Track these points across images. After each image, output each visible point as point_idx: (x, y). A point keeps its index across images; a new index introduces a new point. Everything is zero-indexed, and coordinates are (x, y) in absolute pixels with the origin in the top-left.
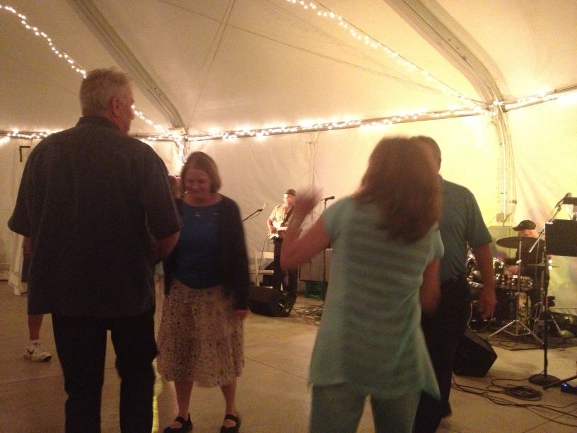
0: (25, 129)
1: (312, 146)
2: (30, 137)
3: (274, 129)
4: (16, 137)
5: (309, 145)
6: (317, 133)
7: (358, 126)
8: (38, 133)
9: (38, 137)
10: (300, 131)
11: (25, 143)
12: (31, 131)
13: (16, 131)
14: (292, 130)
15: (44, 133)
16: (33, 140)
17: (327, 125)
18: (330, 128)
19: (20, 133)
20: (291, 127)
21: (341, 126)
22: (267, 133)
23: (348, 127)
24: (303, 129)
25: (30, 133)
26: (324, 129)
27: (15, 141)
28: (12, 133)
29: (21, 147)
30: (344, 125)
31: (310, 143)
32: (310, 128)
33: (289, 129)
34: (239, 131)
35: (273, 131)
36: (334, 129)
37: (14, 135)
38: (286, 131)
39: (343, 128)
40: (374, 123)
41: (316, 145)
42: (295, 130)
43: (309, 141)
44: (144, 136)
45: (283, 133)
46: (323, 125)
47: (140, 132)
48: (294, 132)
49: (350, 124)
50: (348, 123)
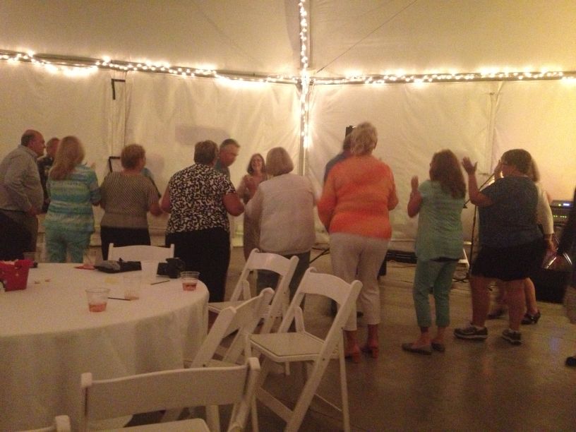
0: (117, 58)
1: (494, 97)
2: (125, 68)
3: (439, 75)
4: (108, 67)
5: (489, 96)
6: (500, 83)
7: (559, 78)
8: (135, 64)
9: (135, 69)
10: (478, 79)
11: (117, 75)
12: (127, 60)
13: (107, 59)
14: (467, 77)
15: (144, 65)
16: (128, 72)
17: (515, 74)
18: (521, 77)
19: (112, 62)
20: (465, 74)
21: (536, 76)
22: (430, 80)
23: (545, 78)
24: (483, 77)
25: (125, 64)
26: (512, 78)
27: (104, 72)
28: (102, 61)
29: (113, 81)
30: (541, 76)
31: (491, 94)
32: (492, 76)
33: (462, 76)
34: (390, 76)
35: (439, 78)
36: (525, 79)
37: (104, 64)
38: (458, 78)
39: (539, 79)
41: (499, 96)
42: (472, 77)
43: (490, 91)
44: (263, 76)
45: (453, 80)
46: (512, 74)
47: (260, 70)
48: (470, 80)
49: (549, 75)
50: (546, 74)
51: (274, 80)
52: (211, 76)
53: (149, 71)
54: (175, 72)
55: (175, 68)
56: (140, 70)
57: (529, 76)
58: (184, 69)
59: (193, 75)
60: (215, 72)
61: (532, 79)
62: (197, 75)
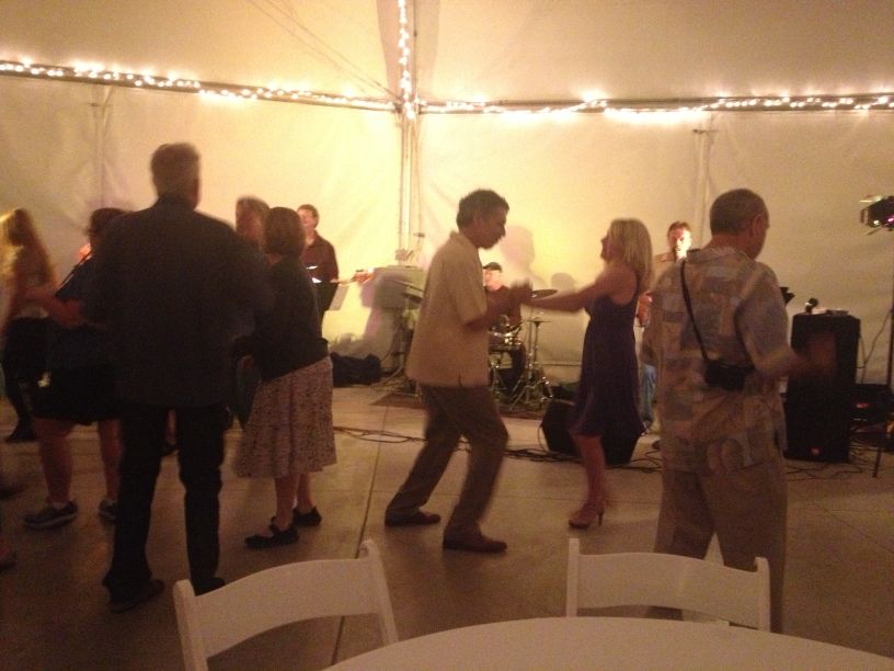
1: (98, 110)
5: (90, 108)
6: (107, 89)
7: (194, 90)
10: (70, 77)
14: (51, 73)
17: (130, 77)
18: (138, 83)
20: (48, 67)
21: (161, 84)
23: (175, 89)
24: (78, 75)
26: (124, 83)
30: (169, 84)
31: (93, 105)
32: (93, 76)
33: (42, 70)
38: (35, 71)
40: (225, 92)
41: (106, 110)
42: (60, 73)
43: (92, 100)
45: (26, 75)
46: (123, 75)
48: (55, 78)
49: (180, 84)
50: (175, 82)
57: (152, 82)
61: (155, 88)
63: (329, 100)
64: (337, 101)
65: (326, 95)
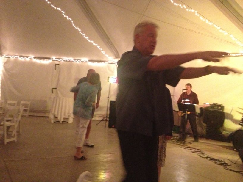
0: (58, 57)
8: (62, 59)
11: (57, 63)
12: (60, 58)
13: (54, 58)
15: (65, 59)
16: (60, 62)
19: (56, 59)
25: (59, 59)
27: (53, 61)
28: (52, 58)
44: (104, 61)
47: (102, 59)
51: (108, 63)
52: (86, 62)
53: (67, 61)
54: (75, 61)
55: (75, 60)
56: (64, 61)
58: (78, 60)
59: (80, 62)
60: (88, 61)
62: (82, 62)
63: (234, 55)
64: (237, 55)
65: (234, 54)
